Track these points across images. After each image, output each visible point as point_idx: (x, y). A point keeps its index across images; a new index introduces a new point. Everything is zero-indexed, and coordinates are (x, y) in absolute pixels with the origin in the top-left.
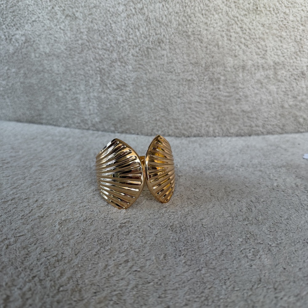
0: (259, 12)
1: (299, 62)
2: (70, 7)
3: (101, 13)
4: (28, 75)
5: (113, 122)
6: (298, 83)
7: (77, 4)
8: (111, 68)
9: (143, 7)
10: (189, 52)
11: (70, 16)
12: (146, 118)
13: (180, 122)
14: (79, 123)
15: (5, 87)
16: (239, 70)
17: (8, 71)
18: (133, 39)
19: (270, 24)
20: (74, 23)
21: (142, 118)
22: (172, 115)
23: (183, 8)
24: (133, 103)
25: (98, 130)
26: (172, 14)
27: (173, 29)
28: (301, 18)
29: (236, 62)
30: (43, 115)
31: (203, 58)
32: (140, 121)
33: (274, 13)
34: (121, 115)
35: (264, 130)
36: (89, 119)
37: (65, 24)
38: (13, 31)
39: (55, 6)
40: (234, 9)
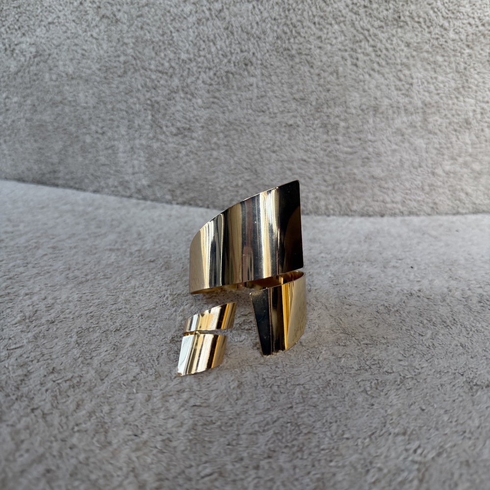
0: (402, 24)
1: (462, 104)
2: (109, 3)
3: (157, 15)
4: (39, 109)
5: (169, 187)
6: (460, 137)
8: (170, 102)
9: (223, 9)
10: (292, 80)
11: (108, 18)
12: (222, 182)
14: (116, 187)
16: (368, 112)
17: (7, 100)
18: (205, 56)
19: (418, 43)
20: (113, 28)
21: (215, 181)
22: (262, 179)
23: (284, 11)
24: (202, 157)
25: (145, 198)
26: (267, 21)
27: (268, 44)
28: (468, 35)
29: (364, 100)
30: (60, 172)
31: (313, 92)
32: (212, 186)
33: (425, 27)
34: (183, 176)
35: (405, 208)
36: (131, 181)
37: (100, 30)
38: (16, 37)
40: (364, 18)
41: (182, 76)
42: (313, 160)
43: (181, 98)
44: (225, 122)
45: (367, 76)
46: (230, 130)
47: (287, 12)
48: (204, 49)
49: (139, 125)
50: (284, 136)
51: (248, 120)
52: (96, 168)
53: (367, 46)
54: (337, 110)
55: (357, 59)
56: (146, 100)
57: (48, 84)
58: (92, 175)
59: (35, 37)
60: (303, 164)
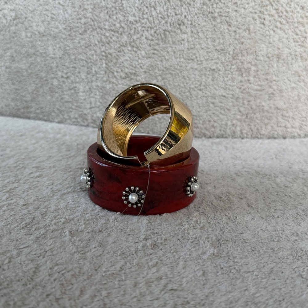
41: (129, 34)
42: (231, 96)
43: (128, 50)
44: (162, 68)
45: (272, 32)
46: (166, 74)
48: (147, 13)
49: (95, 71)
50: (208, 78)
51: (181, 66)
52: (61, 104)
53: (272, 10)
54: (250, 58)
55: (264, 19)
56: (101, 52)
57: (24, 40)
58: (58, 109)
59: (15, 5)
60: (223, 99)
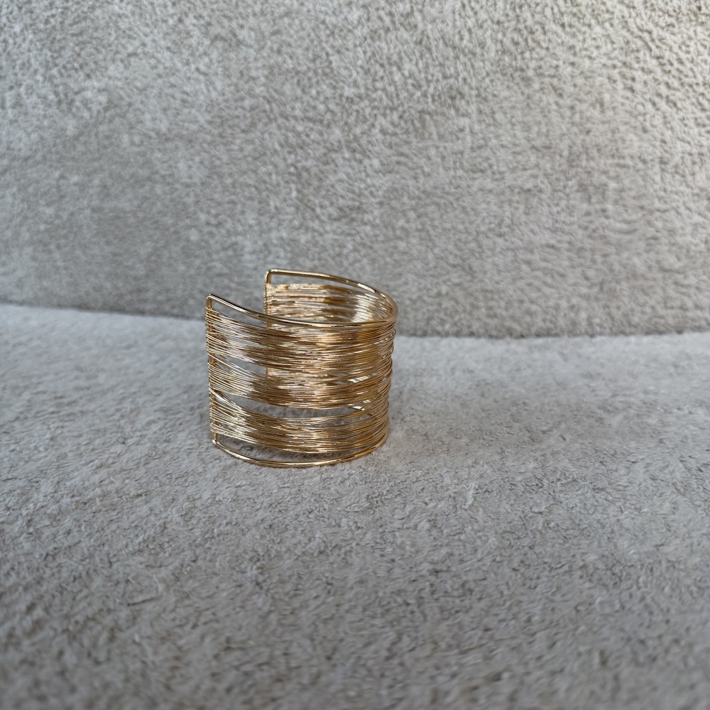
0: (703, 18)
2: (225, 16)
3: (303, 29)
4: (112, 191)
7: (241, 10)
8: (327, 167)
9: (412, 11)
10: (529, 118)
11: (223, 39)
12: (414, 289)
13: (501, 298)
15: (52, 223)
16: (653, 166)
17: (61, 182)
18: (384, 90)
20: (232, 55)
21: (405, 288)
22: (481, 281)
23: (514, 9)
24: (381, 252)
26: (485, 25)
27: (487, 63)
29: (646, 145)
30: (147, 290)
31: (564, 135)
37: (211, 60)
38: (77, 82)
39: (186, 15)
40: (643, 12)
41: (346, 124)
42: (566, 245)
43: (344, 159)
44: (417, 193)
45: (649, 106)
46: (426, 205)
47: (518, 10)
48: (382, 78)
49: (276, 208)
50: (517, 208)
51: (458, 187)
52: (208, 281)
53: (648, 58)
54: (605, 163)
55: (633, 79)
56: (288, 166)
57: (127, 151)
58: (201, 292)
59: (106, 79)
60: (549, 253)
